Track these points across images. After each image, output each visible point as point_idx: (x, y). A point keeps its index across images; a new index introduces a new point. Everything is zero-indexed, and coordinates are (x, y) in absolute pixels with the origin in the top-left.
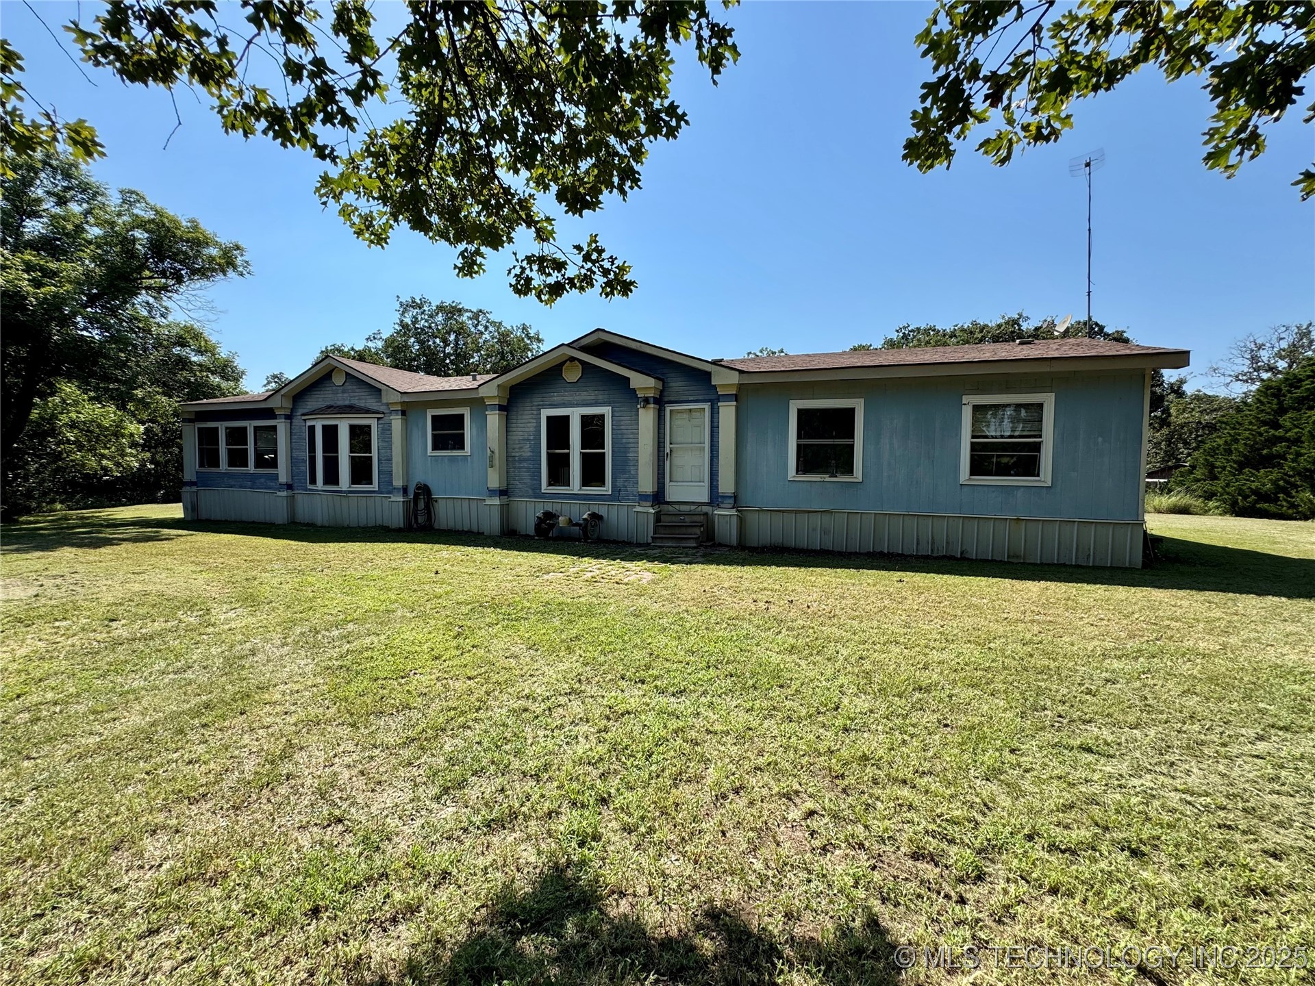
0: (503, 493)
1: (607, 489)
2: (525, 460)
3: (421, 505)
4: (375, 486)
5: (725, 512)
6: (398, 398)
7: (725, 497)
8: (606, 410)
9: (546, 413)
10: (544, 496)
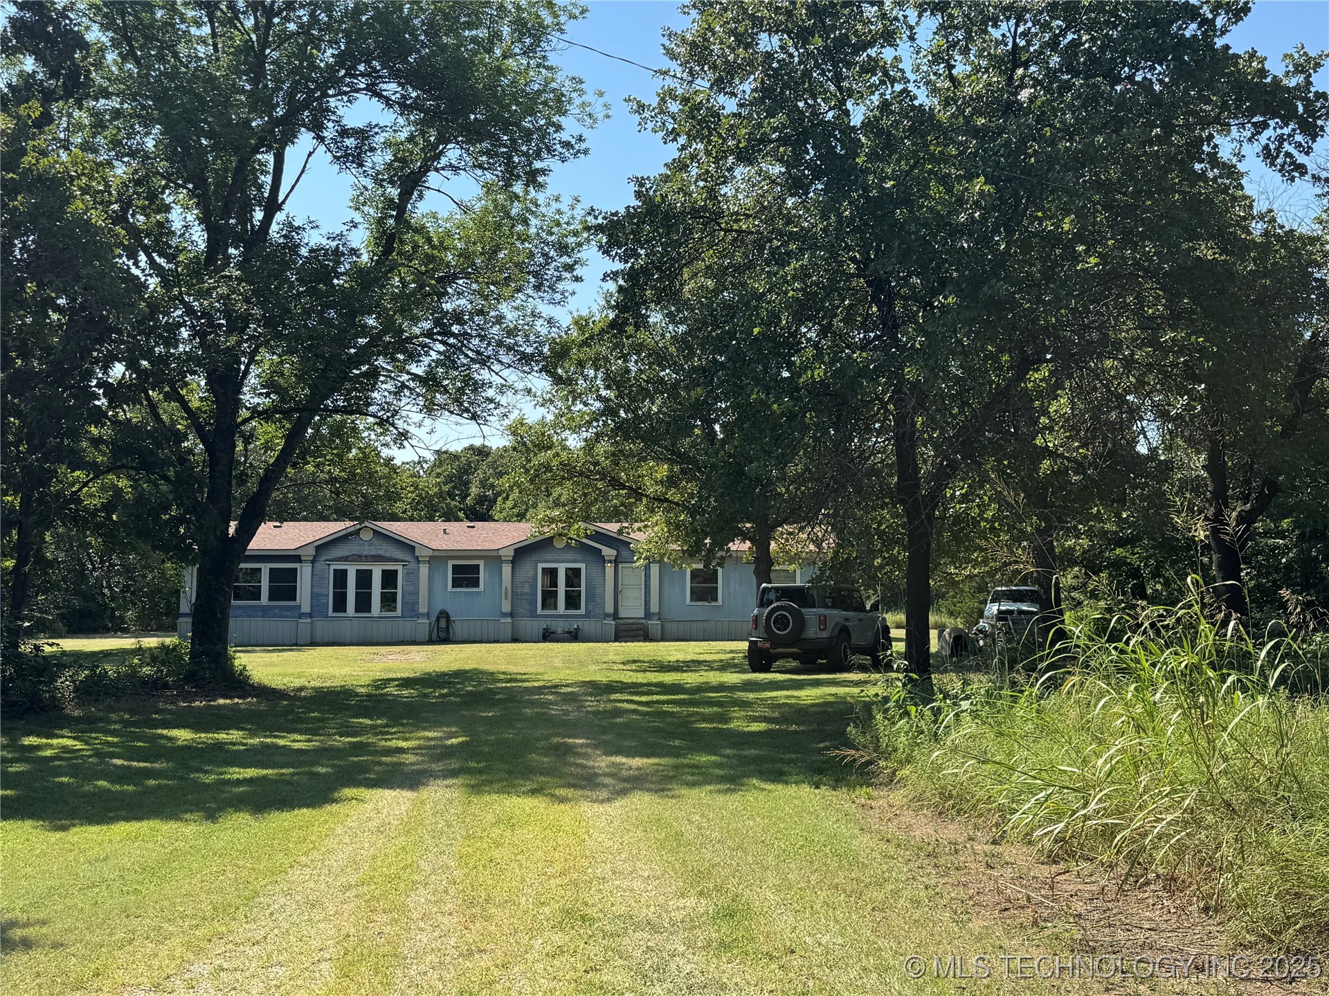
0: (511, 615)
1: (582, 611)
2: (525, 594)
3: (443, 624)
4: (399, 612)
5: (654, 622)
6: (431, 553)
7: (654, 614)
8: (582, 566)
9: (541, 566)
10: (539, 616)
